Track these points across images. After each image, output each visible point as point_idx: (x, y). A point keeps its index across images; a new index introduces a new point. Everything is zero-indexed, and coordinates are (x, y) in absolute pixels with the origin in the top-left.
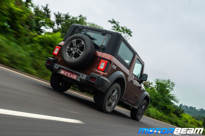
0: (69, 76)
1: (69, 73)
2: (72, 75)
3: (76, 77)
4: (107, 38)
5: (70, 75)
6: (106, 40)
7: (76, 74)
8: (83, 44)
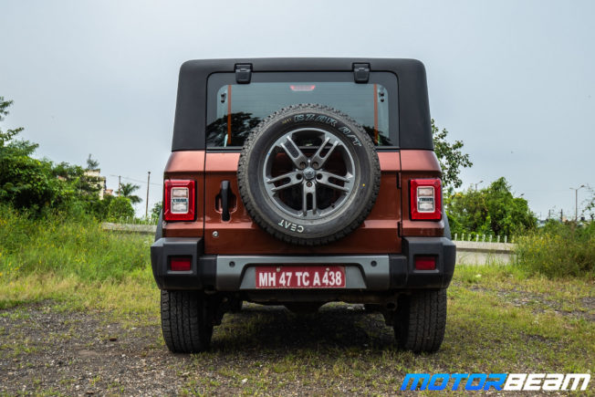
0: (306, 284)
1: (298, 274)
2: (317, 274)
3: (339, 278)
4: (385, 91)
5: (311, 279)
6: (385, 98)
7: (334, 267)
8: (335, 144)
